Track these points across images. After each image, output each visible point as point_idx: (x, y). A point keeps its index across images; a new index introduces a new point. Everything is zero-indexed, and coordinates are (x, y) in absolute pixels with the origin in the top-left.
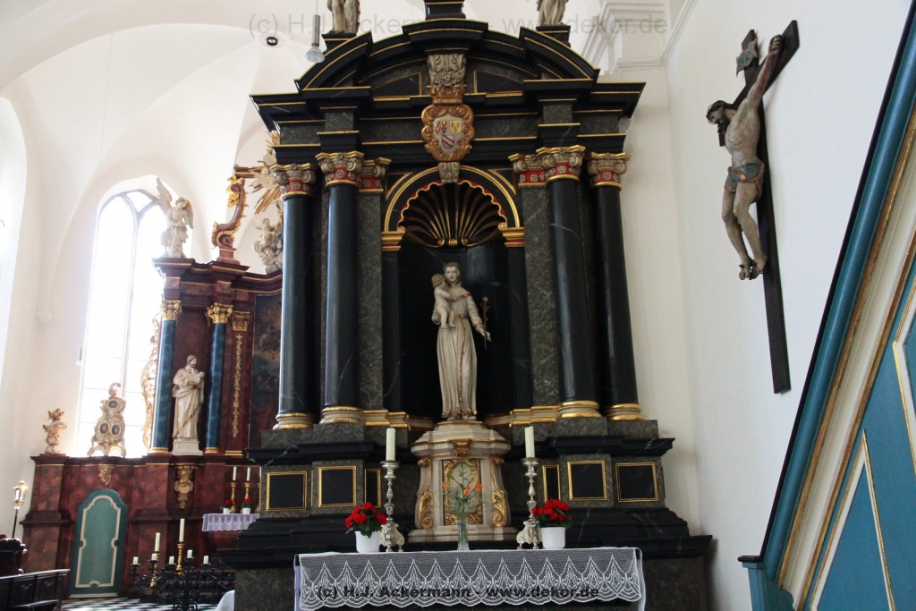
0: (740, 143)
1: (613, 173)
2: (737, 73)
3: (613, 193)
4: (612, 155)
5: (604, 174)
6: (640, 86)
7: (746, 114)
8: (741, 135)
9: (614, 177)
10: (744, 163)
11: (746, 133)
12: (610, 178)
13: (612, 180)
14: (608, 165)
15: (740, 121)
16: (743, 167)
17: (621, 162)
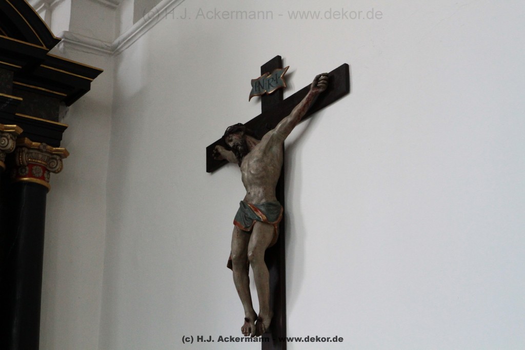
0: (262, 177)
1: (45, 169)
2: (250, 98)
3: (40, 194)
4: (49, 147)
5: (34, 168)
6: (95, 73)
7: (271, 147)
8: (265, 169)
9: (46, 175)
10: (264, 201)
11: (270, 168)
12: (41, 175)
13: (43, 178)
14: (41, 158)
15: (265, 153)
16: (263, 205)
17: (58, 158)
